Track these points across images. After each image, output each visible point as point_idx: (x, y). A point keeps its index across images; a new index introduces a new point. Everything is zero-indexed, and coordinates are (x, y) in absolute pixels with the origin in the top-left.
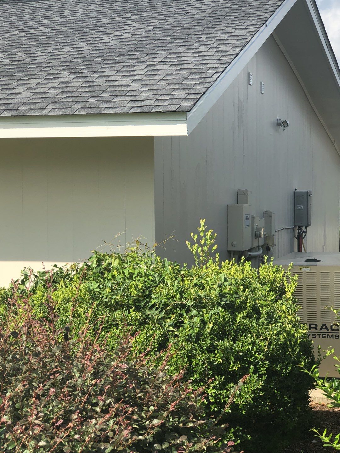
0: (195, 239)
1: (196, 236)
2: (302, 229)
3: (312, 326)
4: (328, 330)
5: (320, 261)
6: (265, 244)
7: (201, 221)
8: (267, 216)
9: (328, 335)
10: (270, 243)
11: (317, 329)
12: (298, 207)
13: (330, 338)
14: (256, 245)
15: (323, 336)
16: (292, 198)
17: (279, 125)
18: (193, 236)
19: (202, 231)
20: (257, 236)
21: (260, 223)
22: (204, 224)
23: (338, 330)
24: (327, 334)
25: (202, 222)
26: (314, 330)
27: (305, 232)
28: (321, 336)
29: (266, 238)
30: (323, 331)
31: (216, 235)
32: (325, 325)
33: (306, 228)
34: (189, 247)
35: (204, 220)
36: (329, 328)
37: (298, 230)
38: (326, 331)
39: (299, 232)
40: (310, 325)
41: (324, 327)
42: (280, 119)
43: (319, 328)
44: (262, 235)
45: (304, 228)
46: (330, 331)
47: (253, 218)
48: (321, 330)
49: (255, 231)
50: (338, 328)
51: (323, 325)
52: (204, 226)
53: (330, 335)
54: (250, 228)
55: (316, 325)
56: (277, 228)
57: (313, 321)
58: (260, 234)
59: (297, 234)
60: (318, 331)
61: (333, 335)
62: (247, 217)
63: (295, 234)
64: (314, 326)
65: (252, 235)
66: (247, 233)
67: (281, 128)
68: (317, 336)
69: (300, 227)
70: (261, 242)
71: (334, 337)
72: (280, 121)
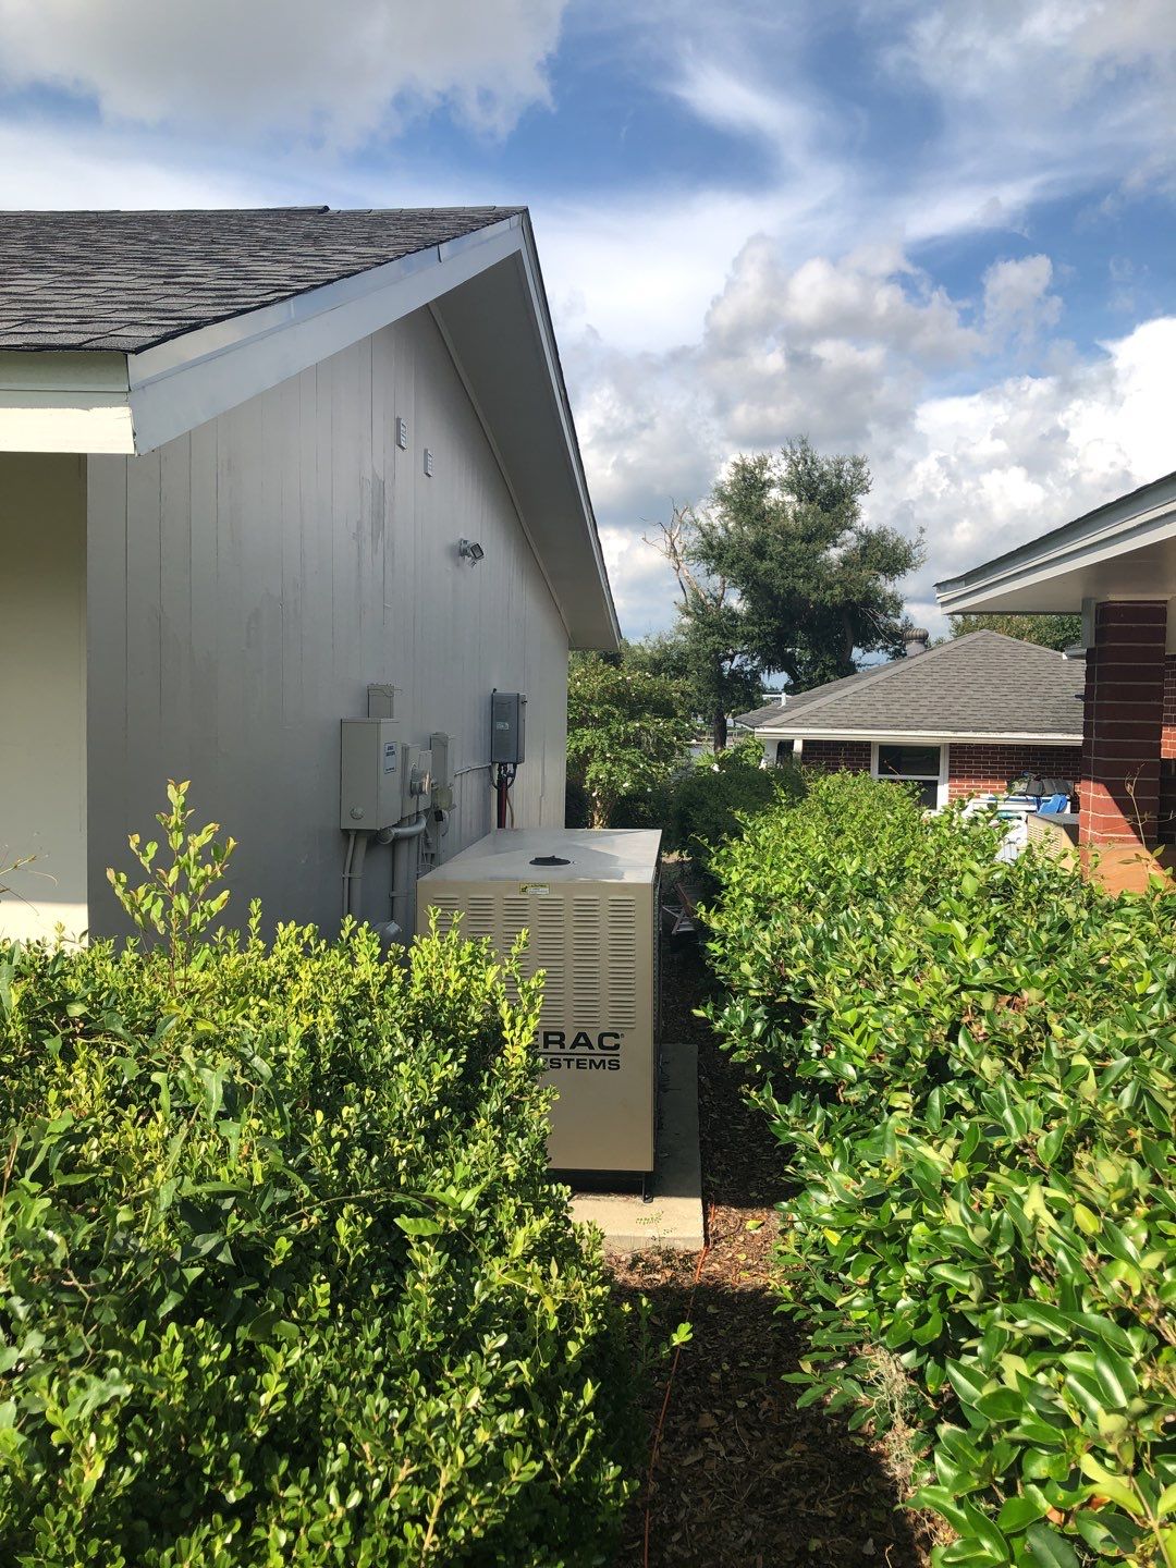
0: (145, 861)
1: (152, 848)
2: (506, 769)
3: (551, 1038)
4: (591, 1047)
5: (567, 862)
6: (433, 804)
7: (171, 788)
8: (437, 744)
9: (592, 1061)
10: (443, 803)
11: (562, 1046)
12: (500, 726)
13: (597, 1067)
14: (410, 810)
15: (578, 1064)
16: (488, 708)
17: (463, 553)
18: (142, 847)
19: (178, 828)
20: (415, 791)
21: (421, 760)
22: (182, 799)
23: (617, 1047)
24: (588, 1058)
25: (176, 795)
26: (554, 1048)
27: (513, 776)
28: (573, 1064)
29: (434, 792)
30: (579, 1049)
31: (232, 843)
32: (584, 1035)
33: (515, 767)
34: (119, 891)
35: (184, 786)
36: (595, 1043)
37: (500, 770)
38: (585, 1050)
39: (500, 775)
40: (546, 1035)
41: (582, 1040)
42: (465, 542)
43: (568, 1042)
44: (426, 787)
45: (510, 767)
46: (597, 1050)
47: (405, 750)
48: (573, 1047)
49: (409, 778)
50: (617, 1041)
51: (580, 1035)
52: (184, 807)
53: (597, 1060)
54: (398, 774)
55: (562, 1035)
56: (457, 768)
57: (554, 1026)
58: (421, 785)
59: (496, 778)
60: (567, 1050)
61: (603, 1061)
62: (391, 748)
63: (492, 777)
64: (557, 1038)
65: (402, 791)
66: (391, 786)
67: (467, 559)
68: (564, 1064)
69: (503, 765)
70: (424, 803)
71: (607, 1065)
72: (463, 546)
